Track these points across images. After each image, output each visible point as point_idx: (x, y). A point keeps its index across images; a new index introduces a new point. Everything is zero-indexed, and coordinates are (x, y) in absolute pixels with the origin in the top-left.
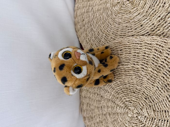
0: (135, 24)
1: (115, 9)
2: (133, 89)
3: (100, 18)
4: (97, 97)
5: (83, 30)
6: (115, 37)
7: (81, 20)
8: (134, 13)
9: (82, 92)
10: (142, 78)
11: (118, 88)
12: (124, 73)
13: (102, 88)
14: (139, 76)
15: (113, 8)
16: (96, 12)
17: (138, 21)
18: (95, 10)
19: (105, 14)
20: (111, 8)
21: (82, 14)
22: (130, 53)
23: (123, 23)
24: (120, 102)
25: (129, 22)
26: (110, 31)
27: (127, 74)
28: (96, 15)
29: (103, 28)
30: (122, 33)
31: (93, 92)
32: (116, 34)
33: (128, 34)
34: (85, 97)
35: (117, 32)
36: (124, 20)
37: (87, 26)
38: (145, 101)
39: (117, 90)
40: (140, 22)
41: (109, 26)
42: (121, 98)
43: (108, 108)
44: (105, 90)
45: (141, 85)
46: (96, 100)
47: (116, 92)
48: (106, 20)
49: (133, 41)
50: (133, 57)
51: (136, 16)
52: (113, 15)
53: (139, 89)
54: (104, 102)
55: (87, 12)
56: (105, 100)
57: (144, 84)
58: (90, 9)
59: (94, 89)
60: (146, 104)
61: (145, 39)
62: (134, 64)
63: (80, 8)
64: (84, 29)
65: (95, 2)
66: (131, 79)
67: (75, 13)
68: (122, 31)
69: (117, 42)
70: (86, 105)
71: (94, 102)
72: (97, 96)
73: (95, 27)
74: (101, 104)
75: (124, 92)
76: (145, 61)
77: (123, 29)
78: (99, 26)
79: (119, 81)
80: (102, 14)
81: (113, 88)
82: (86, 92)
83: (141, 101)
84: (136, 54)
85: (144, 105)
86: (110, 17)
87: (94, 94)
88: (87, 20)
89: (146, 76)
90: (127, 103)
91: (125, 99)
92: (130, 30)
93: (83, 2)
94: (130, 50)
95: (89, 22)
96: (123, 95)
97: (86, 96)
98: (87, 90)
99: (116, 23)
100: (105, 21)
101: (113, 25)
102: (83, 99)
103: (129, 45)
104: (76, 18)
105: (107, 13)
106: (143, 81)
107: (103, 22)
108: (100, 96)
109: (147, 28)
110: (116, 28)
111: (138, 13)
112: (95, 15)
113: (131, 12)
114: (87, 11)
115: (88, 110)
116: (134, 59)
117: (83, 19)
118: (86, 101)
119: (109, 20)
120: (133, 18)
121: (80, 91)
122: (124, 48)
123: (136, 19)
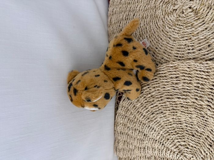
0: (200, 43)
1: (169, 19)
2: (191, 130)
3: (145, 29)
4: (138, 135)
6: (167, 58)
7: (117, 29)
8: (199, 27)
9: (117, 125)
10: (207, 118)
11: (170, 126)
12: (181, 109)
13: (146, 124)
14: (202, 115)
15: (166, 17)
17: (205, 38)
18: (138, 17)
19: (152, 23)
20: (162, 16)
21: (118, 22)
22: (190, 83)
23: (181, 39)
24: (171, 146)
25: (190, 39)
26: (160, 48)
27: (185, 110)
28: (140, 24)
30: (178, 54)
32: (170, 54)
33: (188, 56)
34: (121, 133)
35: (171, 51)
36: (182, 35)
38: (209, 149)
39: (168, 129)
40: (208, 41)
41: (159, 41)
42: (173, 140)
43: (154, 150)
44: (150, 127)
45: (204, 127)
46: (137, 139)
47: (166, 132)
48: (155, 32)
49: (197, 67)
50: (195, 89)
51: (202, 31)
52: (166, 26)
53: (201, 132)
54: (149, 142)
55: (125, 19)
56: (149, 140)
57: (209, 127)
58: (130, 15)
59: (134, 124)
60: (211, 152)
62: (196, 99)
63: (115, 13)
65: (139, 6)
67: (109, 20)
68: (179, 51)
69: (171, 65)
70: (122, 143)
71: (134, 141)
72: (138, 134)
74: (143, 144)
75: (178, 133)
76: (213, 96)
77: (180, 48)
79: (173, 118)
80: (149, 24)
81: (162, 126)
82: (123, 126)
83: (203, 148)
84: (199, 85)
85: (207, 154)
86: (161, 28)
87: (134, 131)
90: (182, 148)
91: (179, 142)
92: (191, 51)
93: (121, 5)
94: (191, 79)
96: (177, 137)
97: (123, 132)
98: (124, 124)
99: (170, 38)
100: (153, 34)
101: (165, 41)
102: (118, 136)
103: (189, 71)
104: (109, 26)
105: (157, 23)
106: (208, 123)
107: (150, 35)
108: (142, 135)
110: (170, 45)
111: (205, 27)
113: (194, 25)
114: (127, 18)
115: (125, 150)
116: (196, 92)
117: (120, 28)
118: (122, 138)
119: (159, 33)
120: (197, 34)
121: (115, 124)
122: (181, 75)
123: (200, 35)
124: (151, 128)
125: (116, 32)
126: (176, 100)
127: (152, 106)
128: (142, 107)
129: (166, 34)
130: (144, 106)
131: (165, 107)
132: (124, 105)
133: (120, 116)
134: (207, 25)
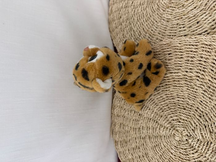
0: (190, 21)
1: (163, 3)
2: (183, 104)
3: (142, 14)
4: (134, 116)
5: (119, 30)
6: (162, 38)
7: (117, 17)
8: (189, 7)
9: (114, 108)
10: (197, 89)
11: (163, 103)
12: (173, 84)
14: (192, 87)
16: (137, 7)
17: (194, 16)
18: (136, 4)
19: (149, 9)
20: (157, 1)
21: (118, 10)
22: (181, 58)
23: (173, 19)
24: (164, 122)
25: (182, 18)
26: (155, 30)
27: (177, 84)
28: (138, 10)
29: (146, 26)
30: (171, 33)
31: (129, 109)
32: (164, 34)
33: (180, 34)
34: (117, 116)
35: (164, 31)
36: (174, 16)
37: (125, 25)
38: (199, 120)
39: (162, 106)
40: (197, 18)
41: (154, 23)
42: (166, 117)
43: (148, 129)
45: (194, 99)
46: (132, 120)
47: (159, 109)
48: (151, 16)
49: (187, 41)
50: (186, 63)
51: (192, 10)
52: (161, 9)
53: (192, 105)
54: (144, 122)
55: (125, 7)
56: (144, 120)
57: (198, 98)
58: (129, 3)
59: (130, 105)
60: (200, 123)
61: (202, 39)
62: (187, 72)
63: (116, 2)
64: (121, 29)
66: (182, 91)
67: (110, 8)
68: (172, 30)
69: (165, 43)
70: (118, 126)
71: (130, 122)
72: (134, 114)
73: (135, 25)
74: (138, 124)
75: (171, 109)
76: (201, 67)
77: (173, 28)
78: (141, 24)
79: (166, 94)
80: (146, 10)
81: (156, 104)
82: (120, 109)
83: (194, 119)
84: (189, 58)
85: (197, 125)
86: (156, 12)
87: (130, 112)
88: (125, 17)
89: (202, 86)
90: (174, 122)
91: (172, 117)
92: (182, 29)
94: (182, 54)
95: (127, 19)
96: (170, 112)
97: (120, 115)
98: (121, 107)
99: (164, 20)
100: (149, 18)
101: (160, 23)
102: (115, 118)
103: (180, 47)
104: (110, 15)
105: (153, 8)
106: (197, 94)
107: (147, 19)
108: (137, 115)
109: (206, 25)
110: (164, 26)
111: (195, 6)
112: (136, 10)
113: (185, 5)
114: (126, 6)
115: (121, 133)
116: (186, 65)
117: (120, 15)
118: (118, 120)
119: (155, 17)
120: (187, 13)
121: (112, 108)
122: (174, 51)
123: (190, 14)
124: (146, 107)
125: (116, 19)
126: (169, 75)
129: (160, 17)
133: (117, 99)
134: (196, 4)
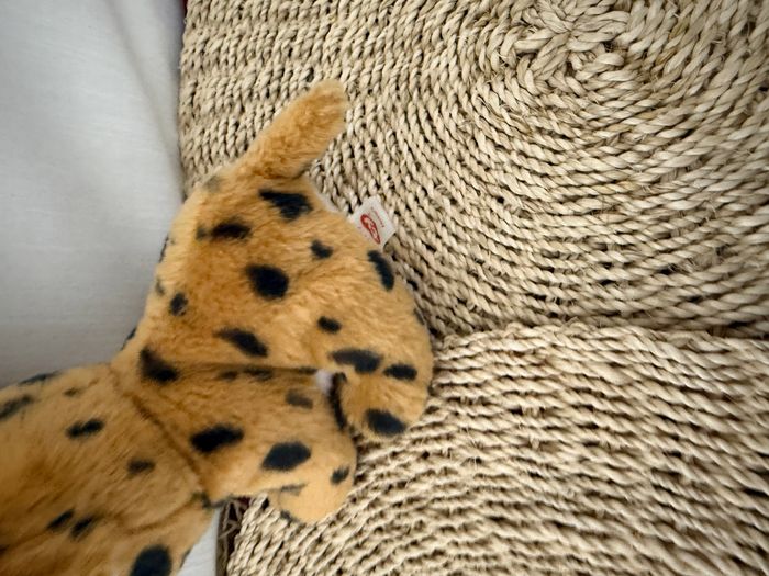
0: (668, 236)
1: (493, 101)
3: (368, 147)
7: (225, 142)
8: (663, 147)
15: (480, 88)
17: (697, 209)
19: (406, 120)
20: (459, 87)
21: (231, 105)
30: (547, 284)
35: (506, 268)
36: (567, 186)
40: (715, 225)
41: (440, 210)
48: (418, 166)
51: (679, 171)
52: (480, 137)
55: (268, 95)
58: (292, 72)
63: (217, 61)
65: (335, 32)
67: (187, 91)
77: (557, 256)
80: (389, 124)
84: (680, 467)
86: (454, 148)
93: (245, 23)
94: (628, 426)
99: (501, 200)
100: (409, 173)
101: (476, 213)
103: (620, 386)
105: (429, 118)
107: (397, 182)
110: (500, 238)
111: (698, 152)
113: (634, 136)
114: (274, 85)
116: (663, 506)
117: (241, 135)
119: (443, 173)
120: (651, 184)
122: (574, 399)
123: (673, 191)
125: (222, 152)
126: (549, 535)
127: (415, 553)
128: (360, 554)
129: (479, 178)
130: (371, 546)
131: (483, 564)
132: (265, 530)
134: (708, 142)
